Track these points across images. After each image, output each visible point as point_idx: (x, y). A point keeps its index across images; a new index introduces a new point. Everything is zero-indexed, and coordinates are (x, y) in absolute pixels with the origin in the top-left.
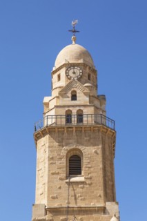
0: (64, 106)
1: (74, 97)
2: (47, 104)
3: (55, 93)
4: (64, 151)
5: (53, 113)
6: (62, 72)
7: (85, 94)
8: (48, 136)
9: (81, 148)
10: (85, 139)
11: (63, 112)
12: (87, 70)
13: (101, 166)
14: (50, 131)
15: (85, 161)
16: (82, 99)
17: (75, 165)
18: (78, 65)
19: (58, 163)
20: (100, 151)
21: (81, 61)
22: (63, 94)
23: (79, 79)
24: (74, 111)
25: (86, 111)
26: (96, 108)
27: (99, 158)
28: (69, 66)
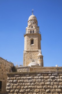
0: (30, 29)
1: (32, 27)
2: (27, 29)
3: (28, 26)
4: (30, 39)
5: (28, 31)
6: (30, 22)
7: (35, 26)
8: (26, 36)
9: (33, 38)
10: (34, 36)
11: (30, 30)
12: (35, 21)
13: (37, 42)
14: (27, 35)
15: (34, 41)
16: (34, 28)
17: (32, 42)
18: (33, 20)
19: (29, 42)
20: (37, 39)
21: (34, 19)
22: (30, 27)
23: (33, 23)
24: (32, 30)
25: (35, 30)
26: (37, 29)
27: (37, 40)
28: (31, 20)
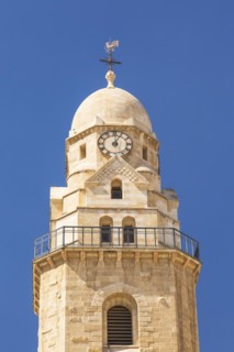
0: (97, 209)
1: (117, 193)
2: (60, 203)
5: (73, 220)
7: (140, 187)
8: (64, 267)
10: (142, 274)
12: (142, 140)
13: (174, 329)
14: (69, 256)
15: (140, 320)
17: (120, 324)
18: (123, 129)
19: (86, 319)
20: (171, 300)
21: (129, 122)
23: (127, 156)
24: (118, 220)
25: (141, 221)
26: (162, 215)
27: (171, 315)
28: (106, 131)
